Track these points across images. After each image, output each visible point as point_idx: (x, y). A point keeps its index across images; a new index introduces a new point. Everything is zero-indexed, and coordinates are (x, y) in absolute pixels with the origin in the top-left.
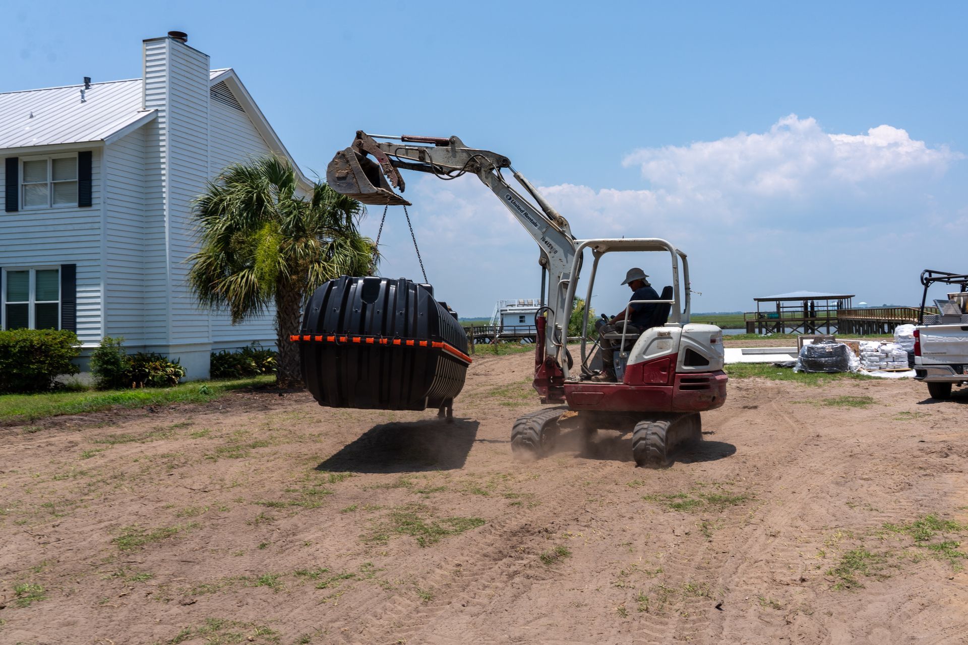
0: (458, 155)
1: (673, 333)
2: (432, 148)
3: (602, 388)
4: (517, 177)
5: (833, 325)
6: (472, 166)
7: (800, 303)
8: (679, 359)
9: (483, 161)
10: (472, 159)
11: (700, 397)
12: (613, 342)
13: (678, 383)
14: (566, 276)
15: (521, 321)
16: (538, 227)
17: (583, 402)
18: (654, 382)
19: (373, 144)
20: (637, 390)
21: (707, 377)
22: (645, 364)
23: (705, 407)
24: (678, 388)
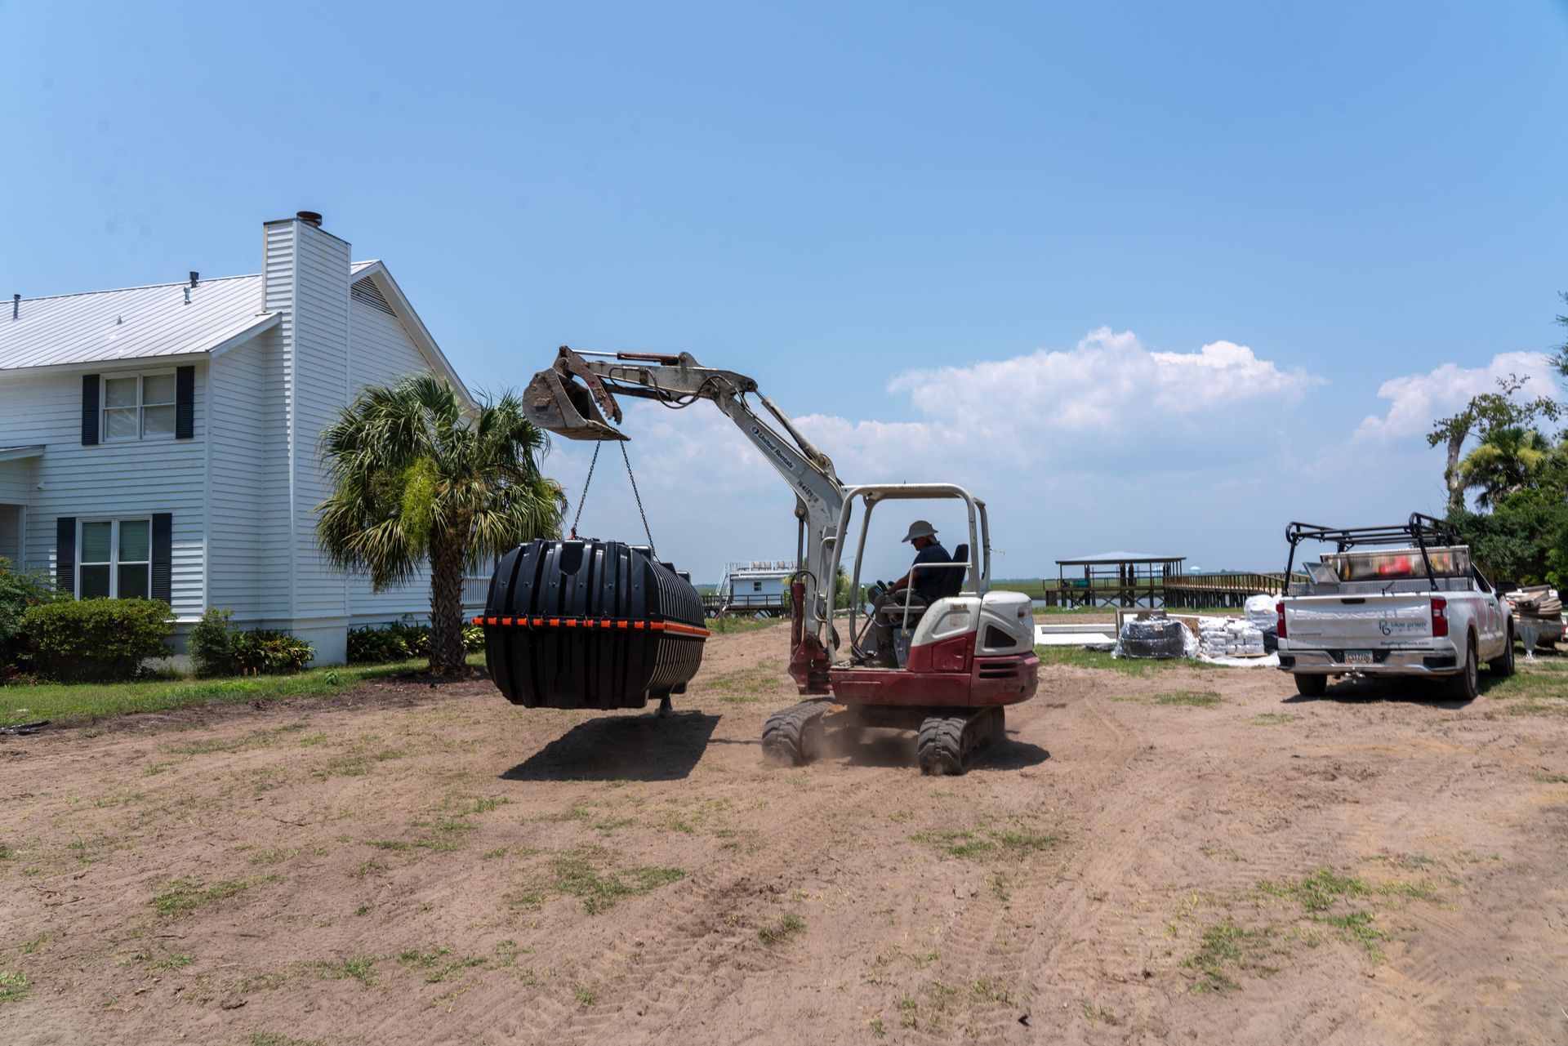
0: (689, 377)
1: (971, 605)
2: (656, 368)
3: (878, 676)
4: (766, 404)
5: (1158, 596)
6: (709, 390)
7: (1116, 567)
8: (978, 638)
9: (722, 383)
10: (709, 382)
11: (1002, 687)
12: (892, 616)
13: (977, 670)
14: (831, 531)
15: (756, 589)
16: (792, 469)
17: (855, 694)
18: (946, 668)
19: (581, 363)
20: (924, 679)
21: (1015, 662)
22: (934, 645)
23: (1012, 700)
24: (978, 676)
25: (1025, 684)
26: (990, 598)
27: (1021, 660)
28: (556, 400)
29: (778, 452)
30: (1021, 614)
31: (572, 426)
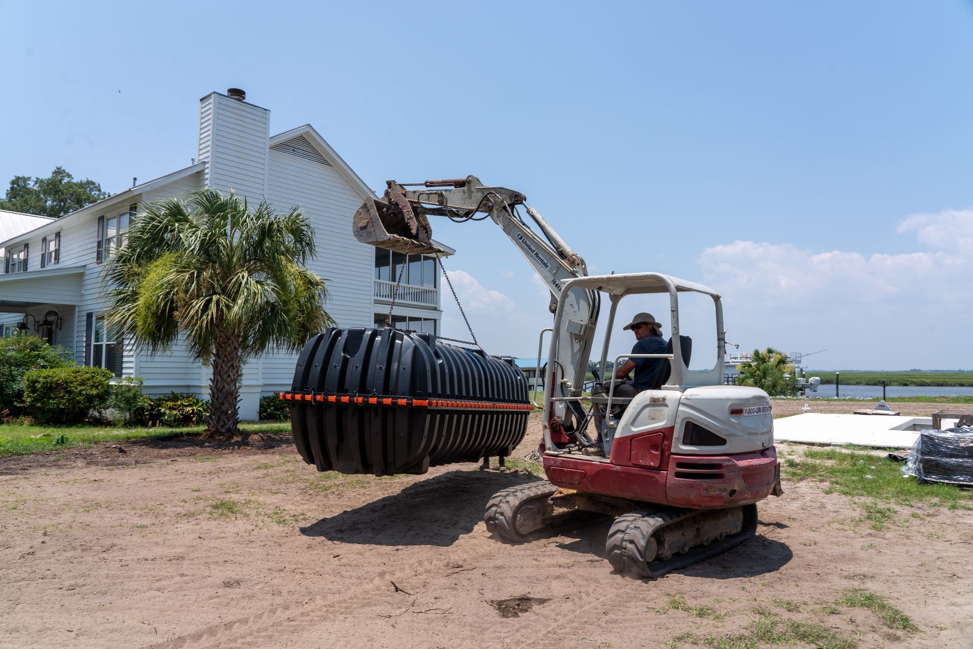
1: (670, 399)
2: (450, 191)
4: (528, 212)
6: (486, 205)
8: (675, 435)
10: (486, 198)
11: (707, 489)
12: (601, 406)
13: (673, 468)
16: (548, 268)
17: (564, 480)
18: (643, 464)
19: (399, 191)
20: (623, 472)
21: (719, 462)
22: (633, 438)
23: (717, 504)
24: (674, 475)
25: (736, 488)
26: (692, 392)
27: (730, 460)
28: (371, 221)
29: (537, 254)
30: (736, 411)
31: (381, 240)
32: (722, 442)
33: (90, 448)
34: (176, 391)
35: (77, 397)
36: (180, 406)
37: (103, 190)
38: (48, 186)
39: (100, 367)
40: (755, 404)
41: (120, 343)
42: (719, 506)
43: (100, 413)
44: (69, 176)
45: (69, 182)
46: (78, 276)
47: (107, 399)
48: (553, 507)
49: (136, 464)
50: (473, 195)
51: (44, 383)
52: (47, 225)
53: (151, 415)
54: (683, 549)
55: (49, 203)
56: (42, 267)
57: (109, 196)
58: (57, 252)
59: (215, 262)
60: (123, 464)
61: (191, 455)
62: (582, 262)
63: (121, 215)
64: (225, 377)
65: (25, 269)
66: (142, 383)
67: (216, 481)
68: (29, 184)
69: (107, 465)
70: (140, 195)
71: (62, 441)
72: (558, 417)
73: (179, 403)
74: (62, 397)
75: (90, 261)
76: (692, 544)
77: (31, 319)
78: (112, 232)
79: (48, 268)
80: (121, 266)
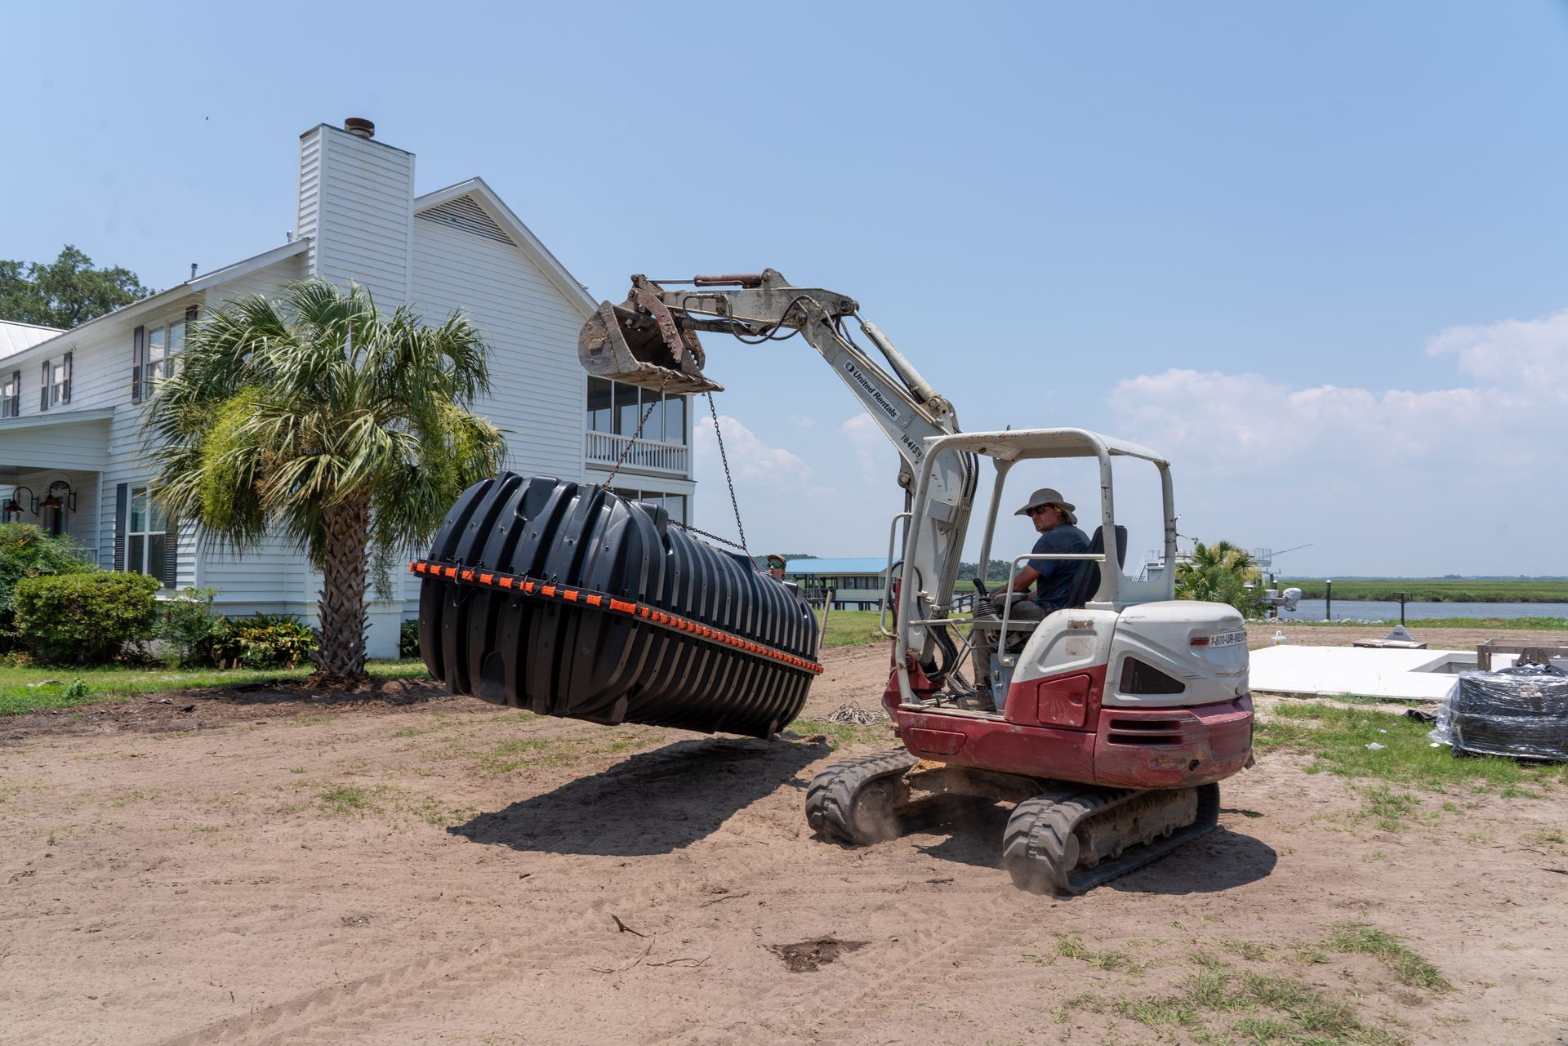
2: (736, 293)
4: (864, 328)
6: (794, 317)
8: (1109, 678)
10: (794, 306)
11: (1157, 760)
12: (990, 634)
13: (1104, 729)
17: (931, 748)
18: (1057, 722)
19: (654, 293)
20: (1026, 735)
21: (1175, 719)
22: (1041, 683)
23: (1171, 782)
24: (1106, 738)
25: (1199, 757)
26: (1133, 613)
27: (1191, 716)
28: (609, 340)
30: (1199, 642)
31: (625, 371)
32: (1179, 688)
33: (125, 703)
34: (264, 611)
35: (103, 620)
36: (271, 635)
37: (142, 284)
38: (53, 277)
39: (140, 572)
40: (1223, 630)
41: (173, 533)
42: (1174, 785)
43: (140, 646)
44: (86, 260)
45: (86, 272)
46: (102, 425)
47: (151, 625)
48: (909, 790)
49: (199, 729)
50: (774, 301)
51: (48, 599)
52: (50, 341)
53: (225, 649)
54: (1114, 851)
55: (54, 304)
56: (42, 409)
57: (152, 293)
58: (67, 384)
59: (325, 402)
60: (178, 729)
61: (290, 714)
62: (950, 407)
63: (171, 325)
64: (344, 588)
65: (16, 412)
66: (211, 598)
67: (330, 755)
68: (20, 273)
69: (152, 731)
70: (203, 291)
71: (79, 692)
72: (913, 650)
73: (270, 630)
74: (78, 622)
75: (120, 401)
76: (1127, 843)
77: (25, 493)
78: (157, 353)
79: (52, 411)
80: (173, 408)
